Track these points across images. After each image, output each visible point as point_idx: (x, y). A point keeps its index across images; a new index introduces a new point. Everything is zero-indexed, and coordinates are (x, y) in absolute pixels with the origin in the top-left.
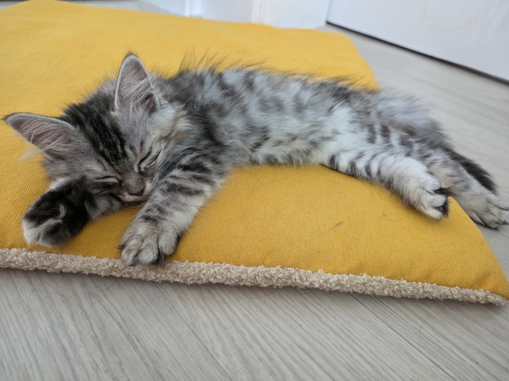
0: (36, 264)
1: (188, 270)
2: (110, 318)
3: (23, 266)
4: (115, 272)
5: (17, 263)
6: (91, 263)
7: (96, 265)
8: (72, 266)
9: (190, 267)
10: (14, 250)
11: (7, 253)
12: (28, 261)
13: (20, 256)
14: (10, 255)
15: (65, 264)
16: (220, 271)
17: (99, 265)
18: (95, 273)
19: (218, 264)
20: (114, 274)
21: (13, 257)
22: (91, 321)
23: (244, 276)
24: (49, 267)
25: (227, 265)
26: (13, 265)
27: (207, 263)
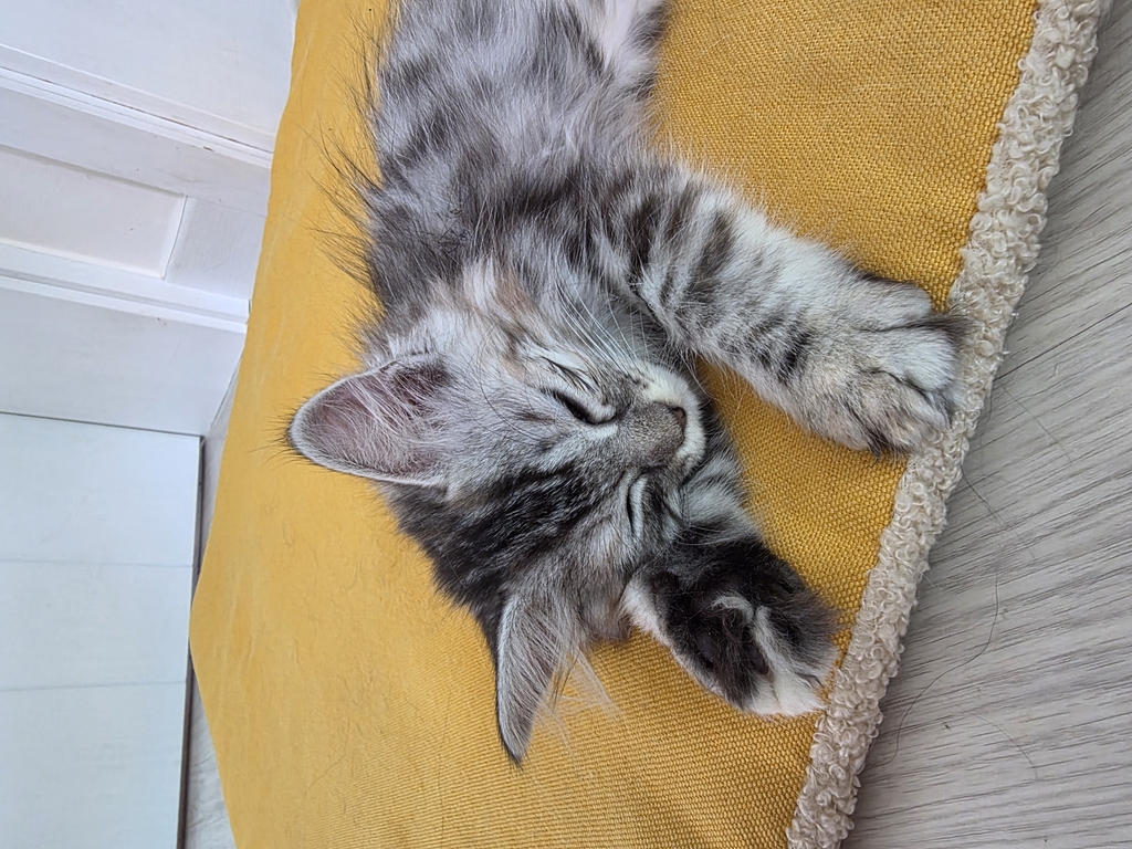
0: (870, 702)
1: (996, 248)
2: (1108, 511)
3: (867, 738)
4: (943, 482)
5: (855, 752)
6: (904, 545)
7: (911, 532)
8: (901, 600)
9: (988, 246)
10: (817, 751)
11: (822, 771)
12: (858, 720)
13: (836, 740)
14: (827, 766)
15: (888, 621)
16: (1025, 137)
17: (915, 524)
18: (933, 541)
19: (997, 148)
20: (948, 485)
21: (837, 759)
22: (1104, 571)
23: (1065, 57)
24: (885, 670)
25: (1011, 113)
26: (858, 763)
27: (983, 187)
